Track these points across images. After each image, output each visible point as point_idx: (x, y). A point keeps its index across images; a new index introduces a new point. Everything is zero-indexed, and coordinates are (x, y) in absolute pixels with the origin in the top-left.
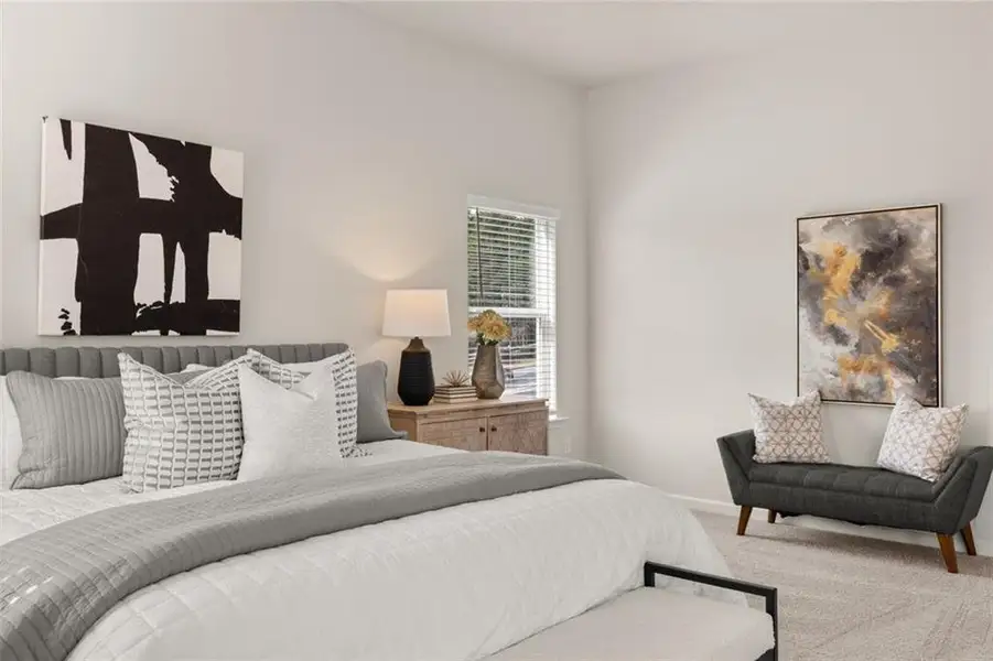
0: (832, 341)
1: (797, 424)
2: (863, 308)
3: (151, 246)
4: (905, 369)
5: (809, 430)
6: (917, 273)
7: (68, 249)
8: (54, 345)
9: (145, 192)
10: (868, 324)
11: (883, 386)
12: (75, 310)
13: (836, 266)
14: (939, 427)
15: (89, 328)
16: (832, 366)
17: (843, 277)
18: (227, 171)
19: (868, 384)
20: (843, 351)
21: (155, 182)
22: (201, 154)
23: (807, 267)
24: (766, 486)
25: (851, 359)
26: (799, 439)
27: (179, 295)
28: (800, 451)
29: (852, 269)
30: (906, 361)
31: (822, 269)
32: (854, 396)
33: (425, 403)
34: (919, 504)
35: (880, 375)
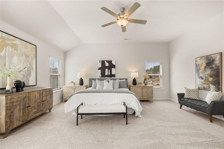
0: (201, 79)
1: (192, 93)
2: (206, 73)
3: (107, 70)
4: (214, 84)
5: (190, 93)
6: (216, 66)
7: (100, 71)
8: (99, 78)
9: (106, 65)
10: (207, 76)
11: (209, 87)
12: (101, 75)
13: (201, 66)
14: (213, 95)
15: (102, 77)
16: (201, 83)
17: (202, 68)
18: (114, 63)
19: (207, 87)
20: (203, 81)
21: (107, 64)
22: (111, 61)
23: (197, 66)
24: (183, 101)
25: (204, 82)
26: (192, 95)
27: (109, 74)
28: (192, 97)
29: (204, 66)
30: (213, 83)
31: (199, 66)
32: (204, 89)
33: (136, 85)
34: (204, 108)
35: (209, 85)
